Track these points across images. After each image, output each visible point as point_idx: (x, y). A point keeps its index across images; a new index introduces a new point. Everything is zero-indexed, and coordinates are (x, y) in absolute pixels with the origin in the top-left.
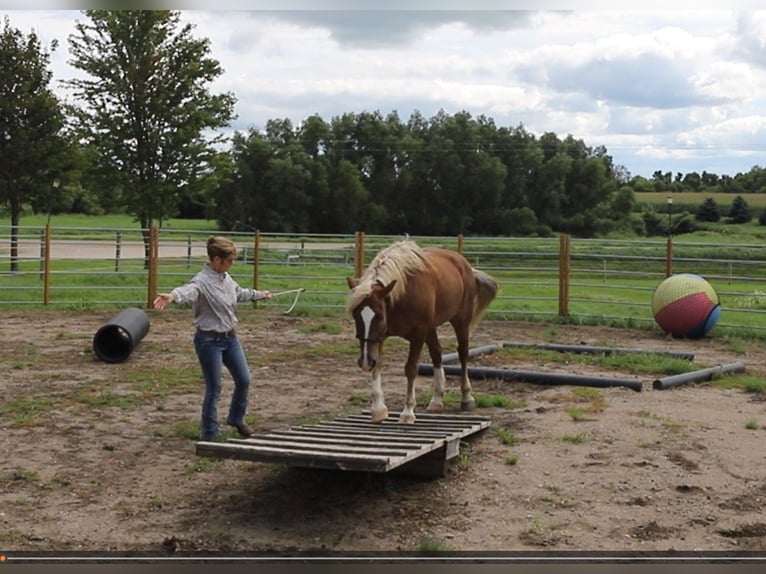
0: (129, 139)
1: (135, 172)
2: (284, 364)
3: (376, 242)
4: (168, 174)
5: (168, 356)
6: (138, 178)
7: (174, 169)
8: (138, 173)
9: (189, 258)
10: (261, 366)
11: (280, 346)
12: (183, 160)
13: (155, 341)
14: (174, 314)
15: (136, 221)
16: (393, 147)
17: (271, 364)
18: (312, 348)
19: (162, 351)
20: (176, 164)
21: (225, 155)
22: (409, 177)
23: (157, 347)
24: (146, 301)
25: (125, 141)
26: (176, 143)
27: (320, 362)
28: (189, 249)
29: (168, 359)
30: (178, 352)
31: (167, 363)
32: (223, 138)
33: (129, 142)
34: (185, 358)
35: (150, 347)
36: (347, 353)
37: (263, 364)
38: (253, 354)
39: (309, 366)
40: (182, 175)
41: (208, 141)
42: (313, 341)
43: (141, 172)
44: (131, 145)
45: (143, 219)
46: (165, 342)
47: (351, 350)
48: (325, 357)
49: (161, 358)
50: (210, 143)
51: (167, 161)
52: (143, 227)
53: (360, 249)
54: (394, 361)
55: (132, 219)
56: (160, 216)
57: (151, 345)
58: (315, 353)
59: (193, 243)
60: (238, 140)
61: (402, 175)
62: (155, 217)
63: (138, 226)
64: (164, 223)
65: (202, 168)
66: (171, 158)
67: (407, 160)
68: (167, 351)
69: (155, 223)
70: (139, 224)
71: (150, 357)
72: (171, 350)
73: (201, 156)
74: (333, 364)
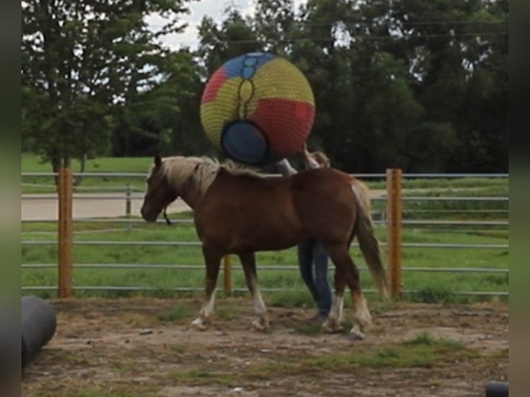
0: (31, 33)
1: (41, 85)
2: (268, 384)
3: (432, 186)
4: (92, 87)
5: (85, 371)
6: (48, 94)
7: (102, 78)
8: (46, 85)
9: (128, 217)
10: (231, 387)
11: (264, 355)
12: (115, 64)
13: (66, 347)
14: (100, 306)
15: (45, 161)
16: (460, 29)
17: (247, 383)
18: (314, 358)
19: (77, 363)
20: (105, 70)
21: (184, 53)
22: (489, 80)
23: (70, 357)
24: (56, 287)
25: (25, 38)
26: (102, 35)
27: (326, 381)
28: (129, 204)
29: (85, 376)
30: (100, 365)
31: (83, 382)
32: (178, 25)
33: (30, 38)
34: (111, 374)
35: (60, 357)
36: (373, 366)
37: (235, 383)
38: (219, 367)
39: (308, 386)
40: (116, 87)
41: (155, 32)
42: (318, 346)
43: (50, 85)
44: (32, 42)
45: (56, 158)
46: (82, 350)
47: (378, 360)
48: (335, 371)
49: (74, 375)
50: (157, 35)
51: (91, 65)
52: (55, 171)
53: (395, 197)
54: (448, 377)
55: (39, 158)
56: (82, 152)
57: (58, 354)
58: (320, 364)
59: (133, 195)
60: (206, 29)
61: (476, 78)
62: (74, 156)
63: (47, 170)
64: (89, 163)
65: (146, 76)
66: (96, 60)
67: (483, 49)
68: (85, 364)
69: (75, 164)
70: (49, 166)
71: (56, 373)
72: (90, 361)
73: (144, 56)
74: (348, 384)
